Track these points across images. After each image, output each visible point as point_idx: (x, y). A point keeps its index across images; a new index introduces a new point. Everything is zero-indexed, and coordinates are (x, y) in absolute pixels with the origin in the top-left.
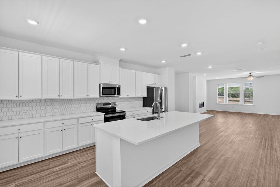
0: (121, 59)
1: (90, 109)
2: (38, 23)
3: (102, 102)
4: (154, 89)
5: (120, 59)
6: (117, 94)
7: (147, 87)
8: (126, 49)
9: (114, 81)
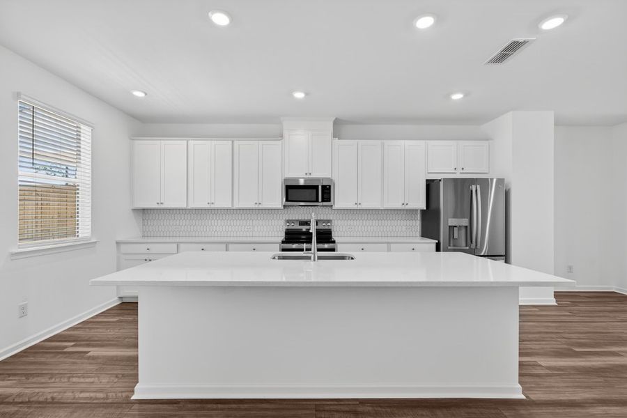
0: (336, 119)
1: (275, 230)
2: (146, 94)
3: (297, 219)
4: (441, 183)
5: (334, 119)
6: (323, 201)
7: (427, 180)
8: (307, 94)
9: (319, 173)
